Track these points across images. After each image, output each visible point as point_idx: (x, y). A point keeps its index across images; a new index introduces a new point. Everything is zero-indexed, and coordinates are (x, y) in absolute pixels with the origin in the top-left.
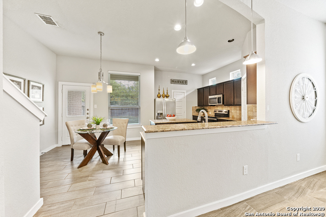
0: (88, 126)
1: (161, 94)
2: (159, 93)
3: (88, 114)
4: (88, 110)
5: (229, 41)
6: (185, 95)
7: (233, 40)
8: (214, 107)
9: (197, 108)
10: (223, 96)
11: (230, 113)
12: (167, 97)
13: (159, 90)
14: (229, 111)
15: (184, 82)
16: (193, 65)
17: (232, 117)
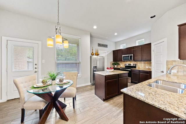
0: (43, 82)
1: (94, 52)
2: (93, 52)
3: (36, 68)
4: (36, 65)
5: (151, 17)
6: (107, 54)
7: (155, 16)
8: (124, 62)
9: (113, 63)
10: (134, 55)
11: (137, 66)
12: (98, 55)
13: (93, 50)
14: (136, 64)
15: (106, 46)
16: (116, 34)
17: (138, 68)
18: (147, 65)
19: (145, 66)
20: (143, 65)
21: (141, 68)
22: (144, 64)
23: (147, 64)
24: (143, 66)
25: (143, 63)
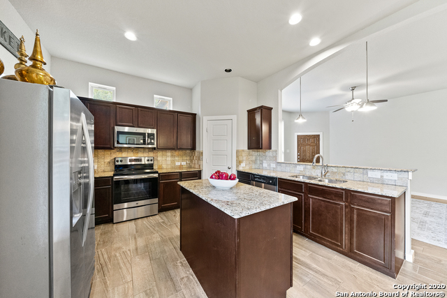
11: (155, 162)
14: (154, 158)
17: (159, 169)
18: (177, 158)
19: (173, 162)
20: (169, 159)
21: (164, 166)
22: (172, 156)
23: (178, 156)
24: (169, 162)
25: (169, 153)
